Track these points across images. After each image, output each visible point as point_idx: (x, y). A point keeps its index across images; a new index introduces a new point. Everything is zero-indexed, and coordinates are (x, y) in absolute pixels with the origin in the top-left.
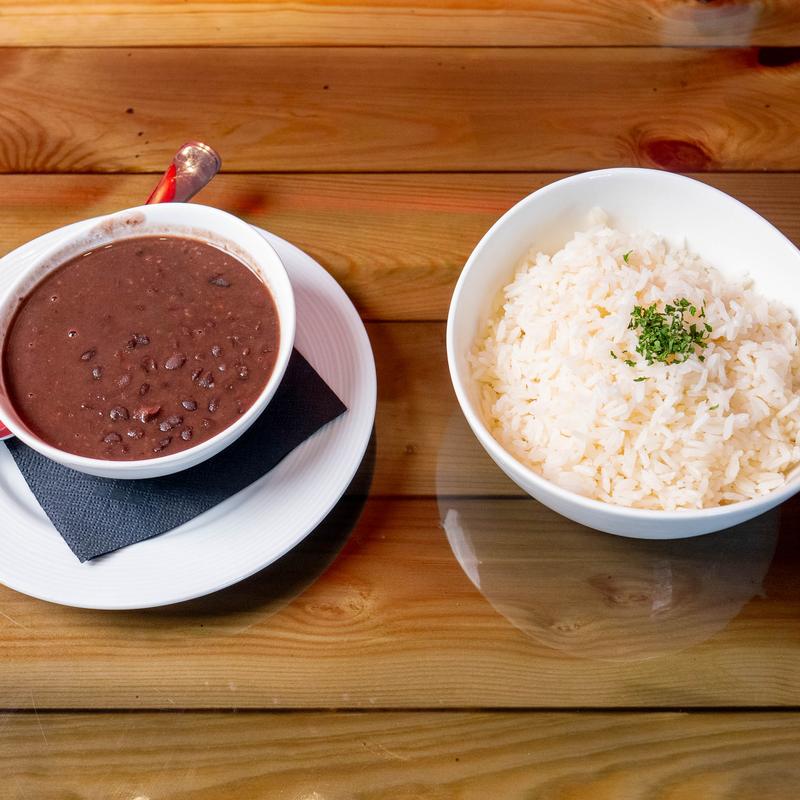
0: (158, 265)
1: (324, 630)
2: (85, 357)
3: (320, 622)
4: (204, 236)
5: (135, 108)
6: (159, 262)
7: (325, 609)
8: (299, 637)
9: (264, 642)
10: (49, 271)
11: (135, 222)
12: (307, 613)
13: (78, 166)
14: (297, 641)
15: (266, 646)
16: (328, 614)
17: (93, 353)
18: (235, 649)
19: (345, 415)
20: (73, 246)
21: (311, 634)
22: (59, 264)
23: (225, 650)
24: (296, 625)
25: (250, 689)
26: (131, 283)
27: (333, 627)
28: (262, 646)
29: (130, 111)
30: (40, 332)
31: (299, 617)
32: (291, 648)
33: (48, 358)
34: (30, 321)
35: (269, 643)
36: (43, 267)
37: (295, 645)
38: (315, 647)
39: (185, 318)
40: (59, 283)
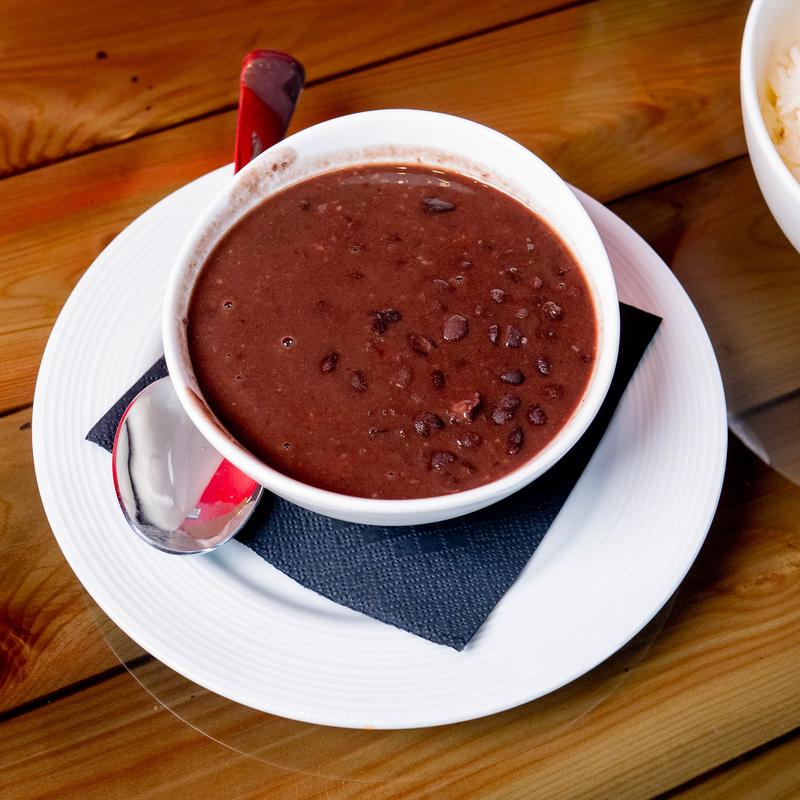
0: (341, 213)
1: (776, 610)
2: (327, 366)
3: (767, 601)
4: (384, 155)
5: (106, 50)
6: (339, 208)
7: (759, 583)
8: (754, 630)
9: (718, 656)
10: (197, 270)
11: (284, 165)
12: (743, 597)
13: (74, 146)
14: (754, 637)
15: (723, 660)
16: (768, 586)
17: (334, 358)
18: (689, 681)
19: (661, 328)
20: (214, 224)
21: (765, 620)
22: (205, 256)
23: (675, 688)
24: (740, 618)
25: (740, 724)
26: (321, 248)
27: (782, 601)
28: (717, 662)
29: (102, 55)
30: (240, 357)
31: (738, 605)
32: (754, 649)
33: (277, 388)
34: (212, 346)
35: (725, 654)
36: (190, 266)
37: (755, 643)
38: (781, 634)
39: (426, 268)
40: (220, 282)
